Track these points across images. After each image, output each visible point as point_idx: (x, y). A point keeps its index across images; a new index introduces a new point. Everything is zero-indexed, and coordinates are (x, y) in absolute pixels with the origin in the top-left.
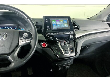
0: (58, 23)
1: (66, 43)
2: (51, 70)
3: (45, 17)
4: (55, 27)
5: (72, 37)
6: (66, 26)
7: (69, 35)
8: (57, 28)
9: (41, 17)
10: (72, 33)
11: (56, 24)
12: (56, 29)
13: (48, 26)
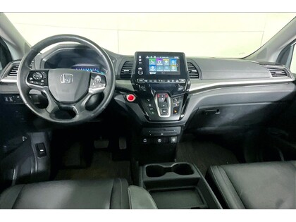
0: (159, 63)
1: (169, 99)
2: (145, 140)
3: (138, 54)
4: (152, 70)
5: (180, 88)
6: (174, 69)
7: (177, 84)
8: (157, 72)
9: (132, 53)
10: (183, 81)
11: (155, 66)
12: (155, 73)
13: (140, 68)
